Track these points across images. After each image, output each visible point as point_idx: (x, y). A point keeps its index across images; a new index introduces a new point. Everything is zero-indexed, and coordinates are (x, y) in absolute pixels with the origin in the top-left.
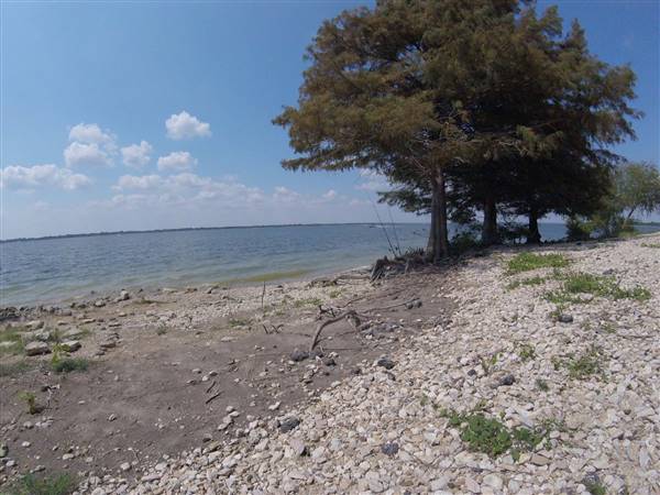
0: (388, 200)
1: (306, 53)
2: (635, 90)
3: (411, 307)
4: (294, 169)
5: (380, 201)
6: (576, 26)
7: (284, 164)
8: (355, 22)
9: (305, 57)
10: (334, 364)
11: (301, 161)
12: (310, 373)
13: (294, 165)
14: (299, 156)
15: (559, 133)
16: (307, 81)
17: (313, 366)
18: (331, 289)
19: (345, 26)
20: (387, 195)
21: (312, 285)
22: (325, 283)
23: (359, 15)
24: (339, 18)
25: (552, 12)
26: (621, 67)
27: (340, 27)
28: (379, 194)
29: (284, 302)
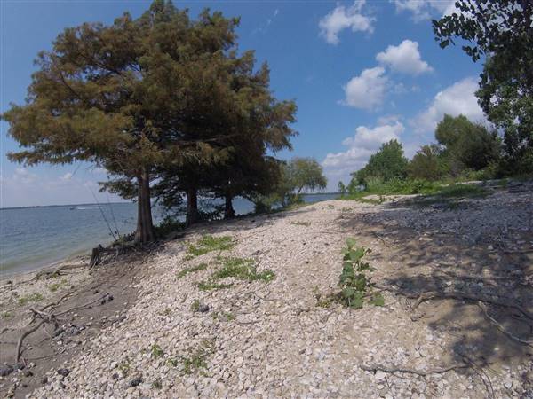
0: (108, 189)
1: (38, 58)
2: (295, 117)
3: (103, 303)
4: (20, 162)
5: (101, 190)
6: (265, 66)
7: (10, 156)
8: (90, 34)
9: (35, 62)
10: (32, 374)
11: (26, 154)
12: (13, 387)
13: (19, 157)
14: (23, 149)
15: (231, 148)
16: (34, 83)
17: (16, 379)
18: (53, 281)
19: (82, 37)
20: (107, 185)
21: (37, 278)
22: (49, 275)
23: (95, 30)
24: (78, 29)
25: (249, 55)
26: (288, 101)
27: (78, 36)
28: (100, 183)
29: (11, 301)
